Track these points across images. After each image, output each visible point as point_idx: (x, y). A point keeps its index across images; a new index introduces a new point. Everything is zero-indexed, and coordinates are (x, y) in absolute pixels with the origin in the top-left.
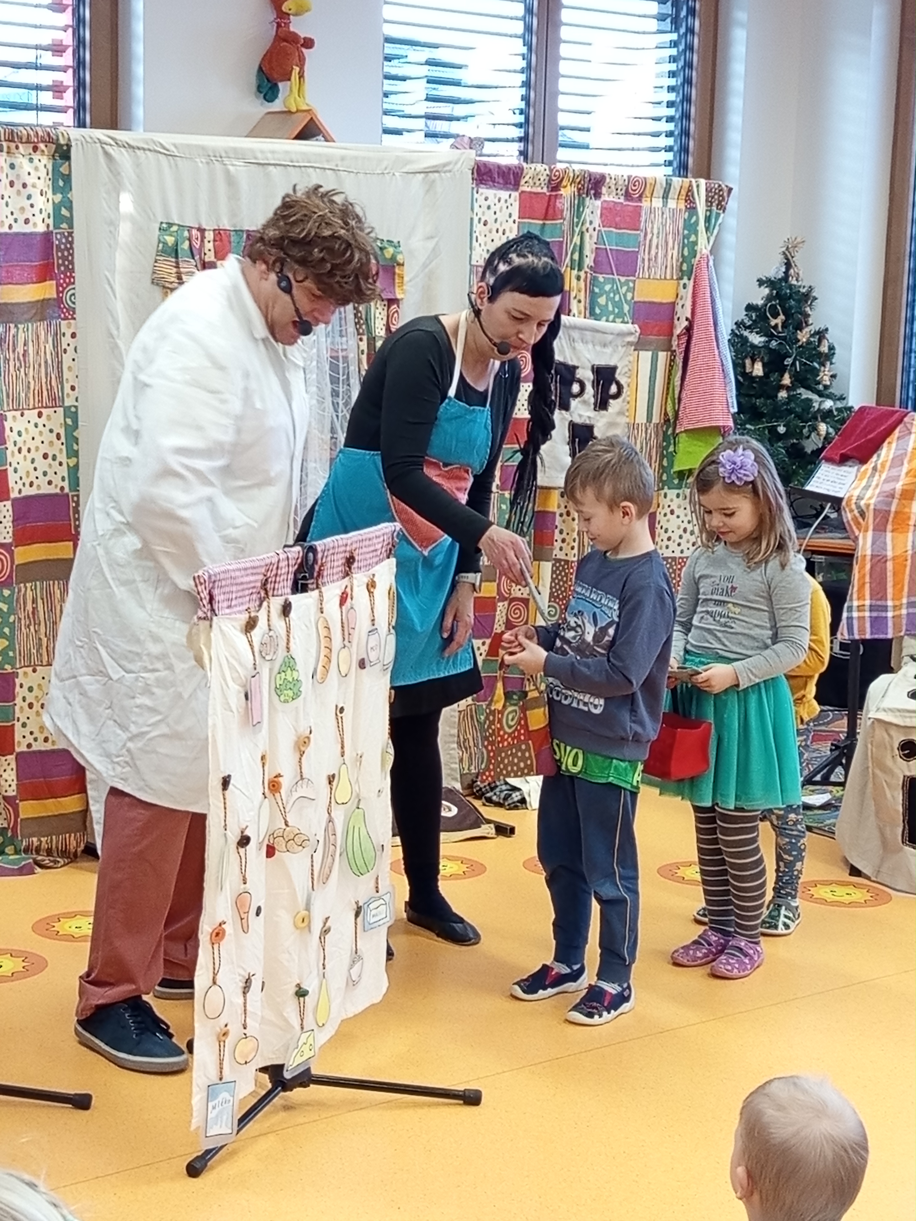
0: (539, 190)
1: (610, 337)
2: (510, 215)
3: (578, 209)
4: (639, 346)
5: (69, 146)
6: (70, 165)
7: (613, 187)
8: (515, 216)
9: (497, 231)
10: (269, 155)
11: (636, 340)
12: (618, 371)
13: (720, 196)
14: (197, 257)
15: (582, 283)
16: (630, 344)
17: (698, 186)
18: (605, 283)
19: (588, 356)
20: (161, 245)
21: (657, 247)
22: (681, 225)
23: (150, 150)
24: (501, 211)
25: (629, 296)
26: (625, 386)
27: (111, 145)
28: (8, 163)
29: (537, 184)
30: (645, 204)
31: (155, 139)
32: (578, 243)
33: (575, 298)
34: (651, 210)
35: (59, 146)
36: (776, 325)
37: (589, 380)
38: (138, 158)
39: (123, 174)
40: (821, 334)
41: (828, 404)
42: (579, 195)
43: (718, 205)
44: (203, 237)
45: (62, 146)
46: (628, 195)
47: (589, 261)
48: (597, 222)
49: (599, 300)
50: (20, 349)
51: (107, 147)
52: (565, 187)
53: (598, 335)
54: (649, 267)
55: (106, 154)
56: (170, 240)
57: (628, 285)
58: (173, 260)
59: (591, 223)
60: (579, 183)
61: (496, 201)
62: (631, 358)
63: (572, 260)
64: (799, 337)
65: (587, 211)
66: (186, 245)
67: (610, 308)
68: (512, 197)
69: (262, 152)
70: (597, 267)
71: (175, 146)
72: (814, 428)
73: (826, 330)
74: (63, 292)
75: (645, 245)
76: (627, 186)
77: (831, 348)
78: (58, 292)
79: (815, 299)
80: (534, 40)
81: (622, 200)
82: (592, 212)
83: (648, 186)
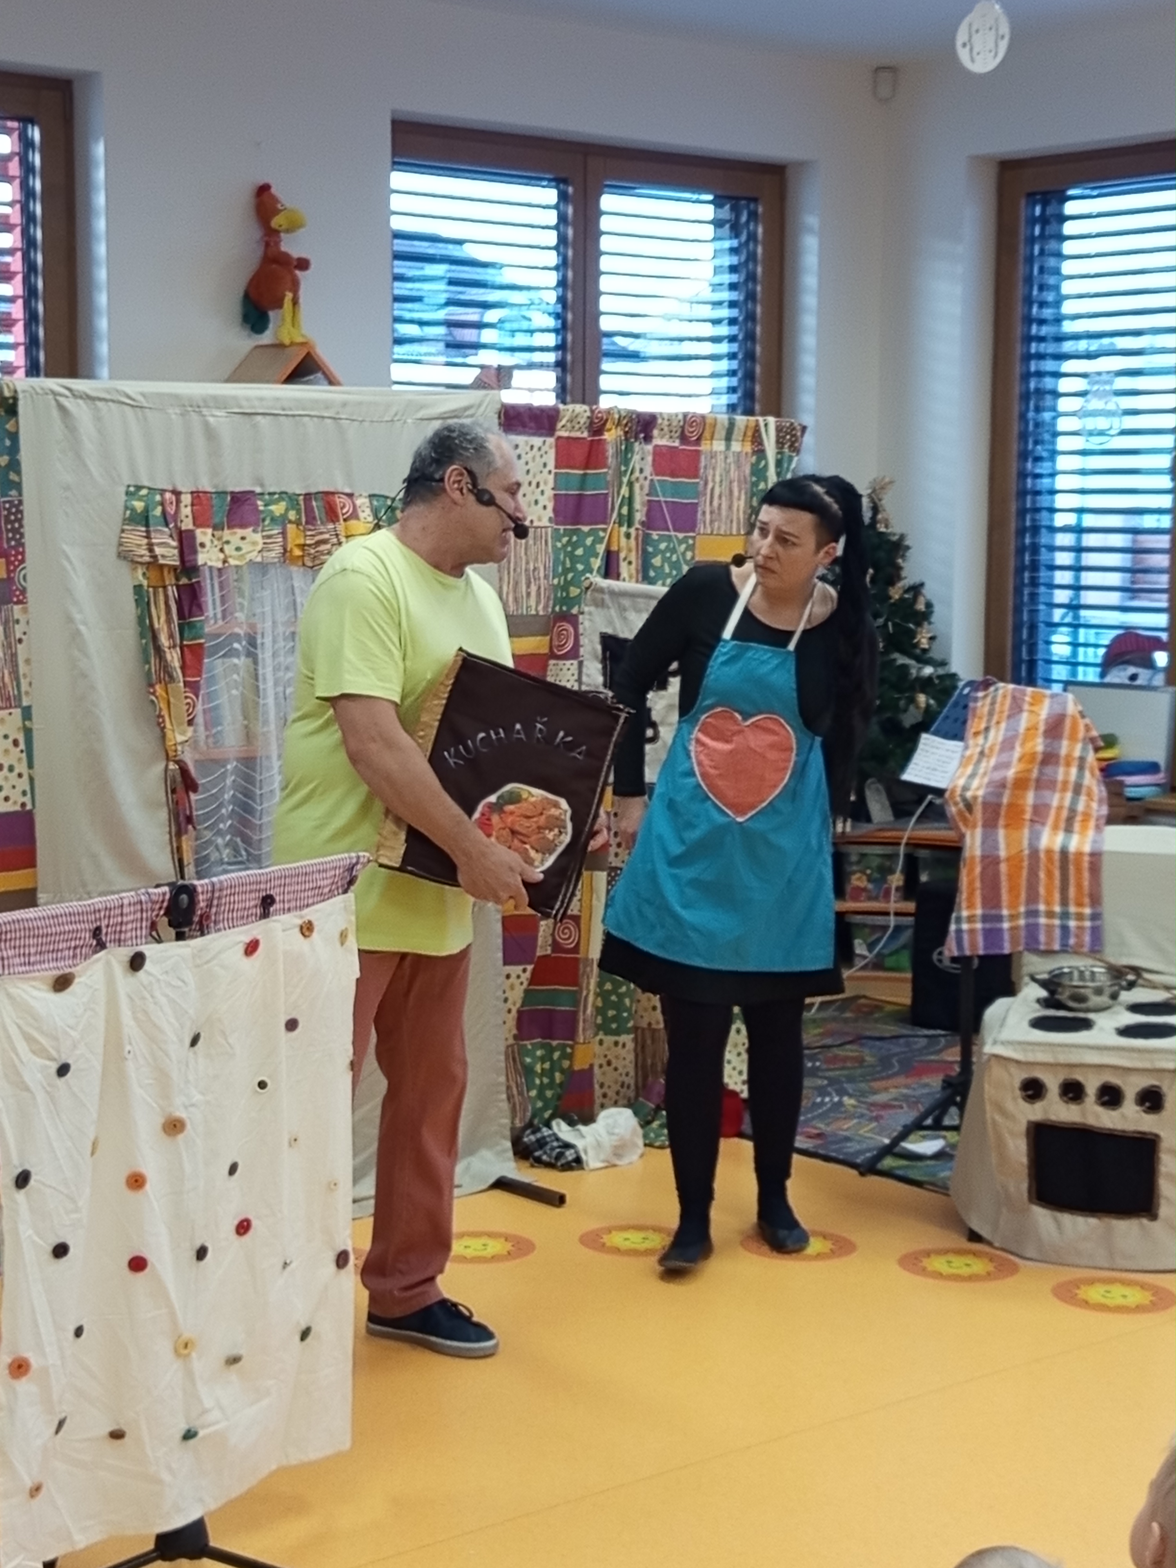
0: (578, 434)
2: (545, 465)
3: (625, 456)
5: (15, 399)
6: (17, 422)
7: (666, 429)
8: (551, 465)
9: (530, 484)
10: (256, 403)
13: (793, 436)
14: (171, 526)
15: (632, 541)
17: (766, 425)
18: (660, 541)
20: (128, 512)
21: (720, 498)
22: (747, 470)
23: (113, 401)
24: (534, 458)
25: (689, 555)
27: (67, 397)
29: (577, 426)
30: (704, 447)
31: (119, 388)
32: (627, 495)
33: (625, 559)
34: (713, 455)
35: (4, 399)
38: (97, 409)
39: (81, 430)
40: (916, 589)
41: (928, 671)
42: (627, 439)
43: (790, 447)
44: (178, 501)
45: (7, 399)
46: (684, 438)
47: (639, 516)
48: (648, 470)
49: (653, 561)
51: (61, 399)
52: (609, 430)
54: (712, 522)
55: (61, 408)
56: (139, 505)
57: (687, 542)
58: (144, 529)
59: (641, 471)
60: (626, 425)
61: (528, 449)
63: (620, 515)
64: (891, 594)
65: (636, 458)
66: (158, 511)
67: (667, 570)
68: (547, 444)
69: (248, 399)
70: (649, 524)
71: (143, 395)
72: (912, 700)
73: (922, 585)
74: (14, 571)
75: (705, 494)
76: (683, 427)
77: (929, 605)
78: (9, 572)
79: (908, 548)
80: (570, 253)
81: (677, 443)
82: (642, 459)
83: (707, 427)
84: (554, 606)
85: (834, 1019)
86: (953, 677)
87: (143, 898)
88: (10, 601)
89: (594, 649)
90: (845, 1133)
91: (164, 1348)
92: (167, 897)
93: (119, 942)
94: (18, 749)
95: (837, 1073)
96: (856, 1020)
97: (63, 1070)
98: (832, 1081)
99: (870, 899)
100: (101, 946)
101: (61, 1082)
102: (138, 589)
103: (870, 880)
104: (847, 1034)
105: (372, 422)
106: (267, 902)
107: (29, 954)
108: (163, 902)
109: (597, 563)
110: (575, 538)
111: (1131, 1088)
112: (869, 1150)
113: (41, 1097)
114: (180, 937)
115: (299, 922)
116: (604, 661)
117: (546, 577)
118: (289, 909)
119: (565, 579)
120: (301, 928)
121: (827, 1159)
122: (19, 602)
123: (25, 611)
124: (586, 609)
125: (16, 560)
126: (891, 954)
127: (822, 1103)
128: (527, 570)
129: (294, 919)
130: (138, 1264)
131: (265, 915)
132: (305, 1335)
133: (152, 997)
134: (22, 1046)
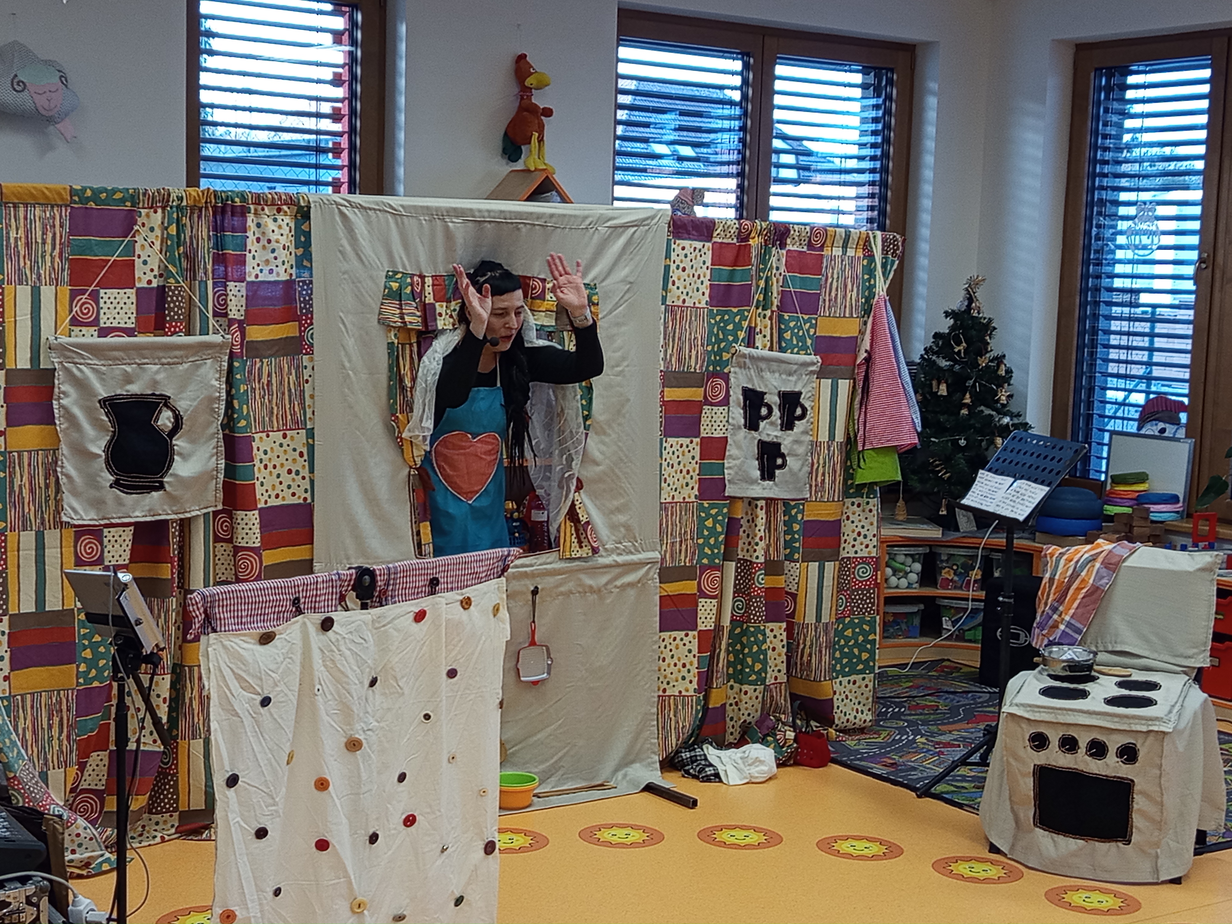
0: (730, 241)
1: (795, 367)
2: (704, 263)
3: (764, 257)
4: (821, 374)
5: (309, 208)
6: (310, 224)
7: (797, 238)
8: (709, 263)
9: (693, 276)
10: (486, 214)
11: (818, 369)
12: (802, 396)
13: (894, 246)
14: (417, 300)
15: (769, 320)
16: (812, 372)
17: (874, 237)
18: (790, 320)
19: (775, 384)
20: (387, 290)
21: (837, 290)
22: (860, 270)
23: (380, 210)
24: (696, 259)
25: (812, 331)
26: (809, 408)
27: (346, 206)
28: (255, 222)
29: (728, 236)
30: (826, 252)
31: (385, 201)
32: (763, 286)
33: (762, 333)
34: (833, 258)
35: (300, 208)
36: (960, 351)
37: (775, 404)
38: (369, 216)
39: (356, 231)
40: (1000, 359)
41: (1006, 420)
42: (766, 245)
43: (893, 253)
44: (423, 283)
45: (303, 207)
46: (810, 246)
47: (776, 302)
48: (783, 268)
49: (785, 335)
50: (265, 380)
51: (342, 208)
52: (754, 238)
53: (784, 366)
54: (829, 307)
55: (342, 214)
56: (395, 285)
57: (811, 322)
58: (398, 303)
59: (777, 269)
60: (766, 235)
61: (692, 250)
62: (814, 385)
63: (758, 300)
64: (980, 362)
65: (774, 259)
66: (409, 290)
67: (795, 342)
68: (706, 247)
69: (480, 211)
70: (782, 308)
71: (402, 206)
72: (992, 442)
73: (1004, 356)
74: (304, 331)
75: (826, 288)
76: (810, 238)
77: (1009, 371)
78: (300, 331)
79: (995, 328)
80: (750, 107)
81: (805, 249)
82: (779, 260)
83: (829, 236)
84: (708, 366)
85: (922, 676)
86: (1025, 426)
87: (334, 577)
88: (302, 353)
89: (738, 399)
90: (912, 764)
91: (343, 907)
92: (354, 577)
93: (315, 610)
94: (303, 459)
95: (916, 717)
96: (938, 678)
97: (266, 702)
98: (911, 724)
99: (955, 588)
100: (299, 612)
101: (264, 710)
102: (390, 345)
103: (955, 574)
104: (929, 688)
105: (571, 229)
106: (434, 583)
107: (242, 617)
108: (350, 580)
109: (742, 335)
110: (726, 317)
111: (1114, 744)
112: (926, 778)
113: (248, 721)
114: (364, 607)
115: (461, 598)
116: (744, 408)
117: (702, 345)
118: (452, 589)
119: (719, 346)
120: (462, 602)
121: (895, 783)
122: (307, 354)
123: (312, 360)
124: (732, 369)
125: (306, 323)
126: (969, 630)
127: (900, 740)
128: (690, 339)
129: (456, 596)
130: (322, 845)
131: (433, 593)
132: (459, 901)
133: (339, 651)
134: (234, 684)
